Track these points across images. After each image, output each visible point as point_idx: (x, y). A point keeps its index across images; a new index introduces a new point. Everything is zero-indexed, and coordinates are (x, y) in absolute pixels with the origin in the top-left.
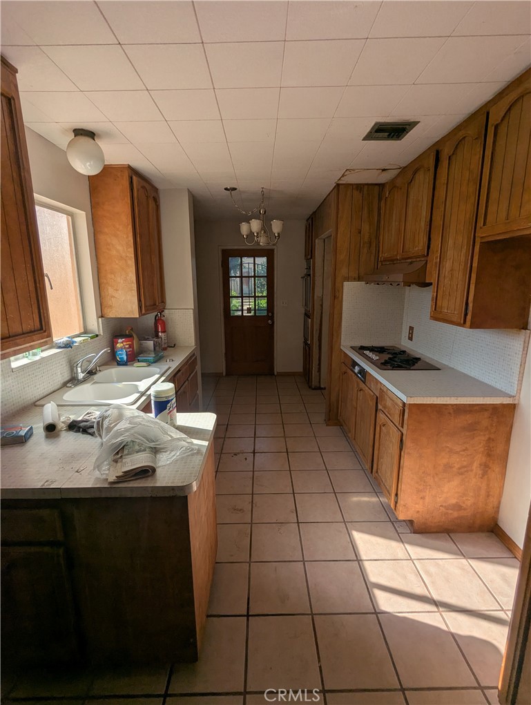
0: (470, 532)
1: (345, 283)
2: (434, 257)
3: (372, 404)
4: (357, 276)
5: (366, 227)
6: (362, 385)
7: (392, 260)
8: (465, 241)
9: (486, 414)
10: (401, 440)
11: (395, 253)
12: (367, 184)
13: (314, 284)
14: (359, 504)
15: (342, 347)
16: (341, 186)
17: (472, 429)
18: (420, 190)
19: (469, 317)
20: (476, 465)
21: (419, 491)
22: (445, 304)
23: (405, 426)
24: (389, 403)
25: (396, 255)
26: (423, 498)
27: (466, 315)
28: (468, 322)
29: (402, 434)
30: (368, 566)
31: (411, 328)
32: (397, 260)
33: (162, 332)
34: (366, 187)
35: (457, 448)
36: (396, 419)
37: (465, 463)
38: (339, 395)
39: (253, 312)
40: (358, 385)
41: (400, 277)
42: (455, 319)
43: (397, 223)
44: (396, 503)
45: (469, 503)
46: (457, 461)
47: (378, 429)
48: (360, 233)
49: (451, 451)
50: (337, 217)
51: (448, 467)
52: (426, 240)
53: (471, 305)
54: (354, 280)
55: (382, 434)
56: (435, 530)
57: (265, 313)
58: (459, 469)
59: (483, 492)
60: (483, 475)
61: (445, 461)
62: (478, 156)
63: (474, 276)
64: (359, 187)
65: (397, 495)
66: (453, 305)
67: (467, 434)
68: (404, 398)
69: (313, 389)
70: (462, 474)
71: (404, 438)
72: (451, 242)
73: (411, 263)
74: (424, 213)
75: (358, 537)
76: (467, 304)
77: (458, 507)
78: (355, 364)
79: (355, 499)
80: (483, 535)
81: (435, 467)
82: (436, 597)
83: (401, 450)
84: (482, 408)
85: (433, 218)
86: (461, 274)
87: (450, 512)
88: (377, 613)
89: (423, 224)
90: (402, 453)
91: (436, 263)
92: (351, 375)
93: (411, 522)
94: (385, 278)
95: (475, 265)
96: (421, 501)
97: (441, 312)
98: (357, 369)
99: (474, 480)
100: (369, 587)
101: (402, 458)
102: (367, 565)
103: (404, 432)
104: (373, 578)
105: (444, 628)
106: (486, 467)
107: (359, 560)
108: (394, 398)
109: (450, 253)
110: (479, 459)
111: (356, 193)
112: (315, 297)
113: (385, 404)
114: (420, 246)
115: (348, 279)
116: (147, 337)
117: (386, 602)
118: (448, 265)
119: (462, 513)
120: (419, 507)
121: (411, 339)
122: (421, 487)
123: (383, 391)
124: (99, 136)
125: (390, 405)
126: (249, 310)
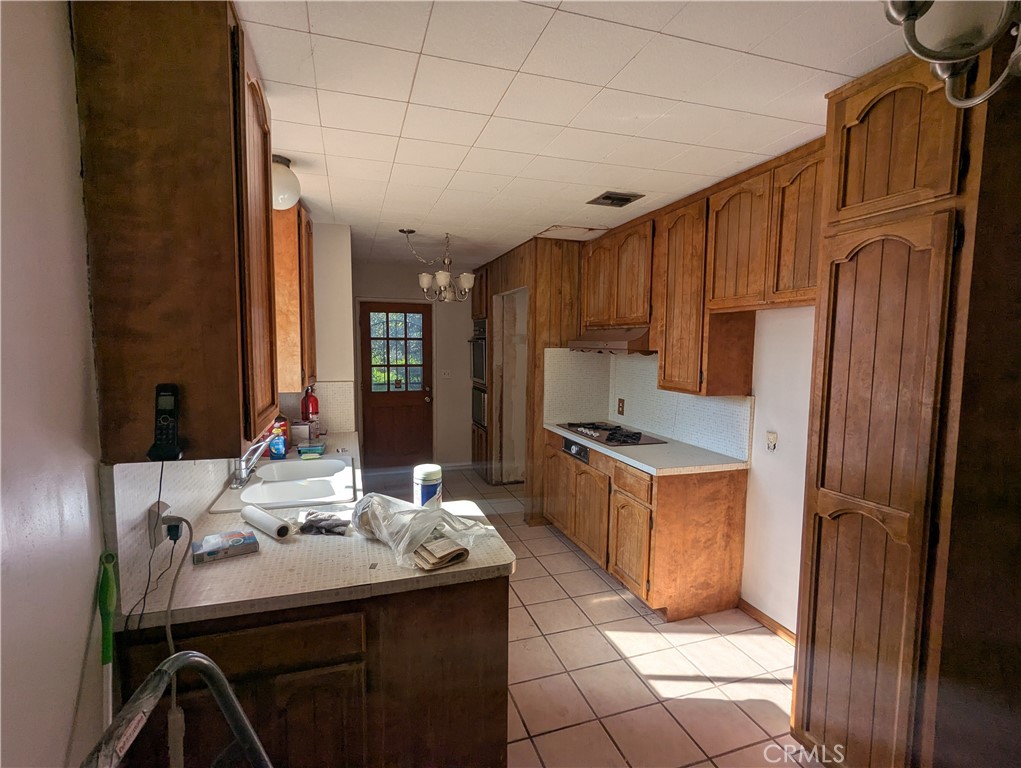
0: (718, 611)
1: (546, 350)
2: (658, 325)
3: (603, 486)
4: (558, 342)
5: (566, 288)
6: (584, 467)
7: (602, 326)
8: (694, 311)
9: (725, 481)
10: (651, 518)
11: (606, 318)
12: (566, 240)
13: (492, 349)
14: (601, 605)
15: (545, 426)
16: (539, 241)
17: (713, 498)
18: (635, 256)
19: (704, 385)
20: (719, 536)
21: (671, 572)
22: (676, 372)
23: (654, 502)
24: (630, 480)
25: (609, 319)
26: (675, 580)
27: (701, 382)
28: (704, 390)
29: (651, 511)
30: (635, 661)
31: (621, 401)
32: (609, 325)
33: (312, 414)
34: (565, 243)
35: (703, 520)
36: (644, 494)
37: (710, 536)
38: (543, 487)
39: (403, 386)
40: (578, 467)
41: (625, 345)
42: (689, 388)
43: (606, 286)
44: (648, 591)
45: (715, 579)
46: (703, 534)
47: (613, 512)
48: (561, 293)
49: (698, 525)
50: (536, 273)
51: (696, 541)
52: (647, 306)
53: (705, 374)
54: (556, 346)
55: (620, 518)
56: (686, 616)
57: (418, 388)
58: (705, 542)
59: (727, 565)
60: (726, 546)
61: (692, 536)
62: (702, 235)
63: (706, 345)
64: (559, 242)
65: (648, 581)
66: (686, 372)
67: (710, 504)
68: (653, 471)
69: (494, 485)
70: (708, 548)
71: (654, 515)
72: (677, 311)
73: (628, 330)
74: (642, 278)
75: (615, 636)
76: (701, 372)
77: (706, 585)
78: (569, 443)
79: (596, 601)
80: (729, 612)
81: (684, 544)
82: (708, 675)
83: (651, 528)
84: (721, 475)
85: (654, 286)
86: (692, 343)
87: (700, 591)
88: (661, 701)
89: (641, 290)
90: (653, 532)
91: (662, 331)
92: (566, 458)
93: (663, 611)
94: (601, 345)
95: (706, 334)
96: (673, 585)
97: (672, 381)
98: (574, 449)
99: (719, 553)
100: (644, 679)
101: (652, 538)
102: (633, 660)
103: (654, 509)
104: (644, 670)
105: (726, 699)
106: (728, 536)
107: (624, 659)
108: (638, 473)
109: (677, 321)
110: (722, 529)
111: (556, 250)
112: (494, 367)
113: (625, 483)
114: (640, 311)
115: (549, 345)
116: (295, 421)
117: (667, 690)
118: (675, 333)
119: (711, 591)
120: (672, 591)
121: (621, 413)
122: (672, 568)
123: (620, 468)
124: (295, 164)
125: (632, 481)
126: (398, 383)
